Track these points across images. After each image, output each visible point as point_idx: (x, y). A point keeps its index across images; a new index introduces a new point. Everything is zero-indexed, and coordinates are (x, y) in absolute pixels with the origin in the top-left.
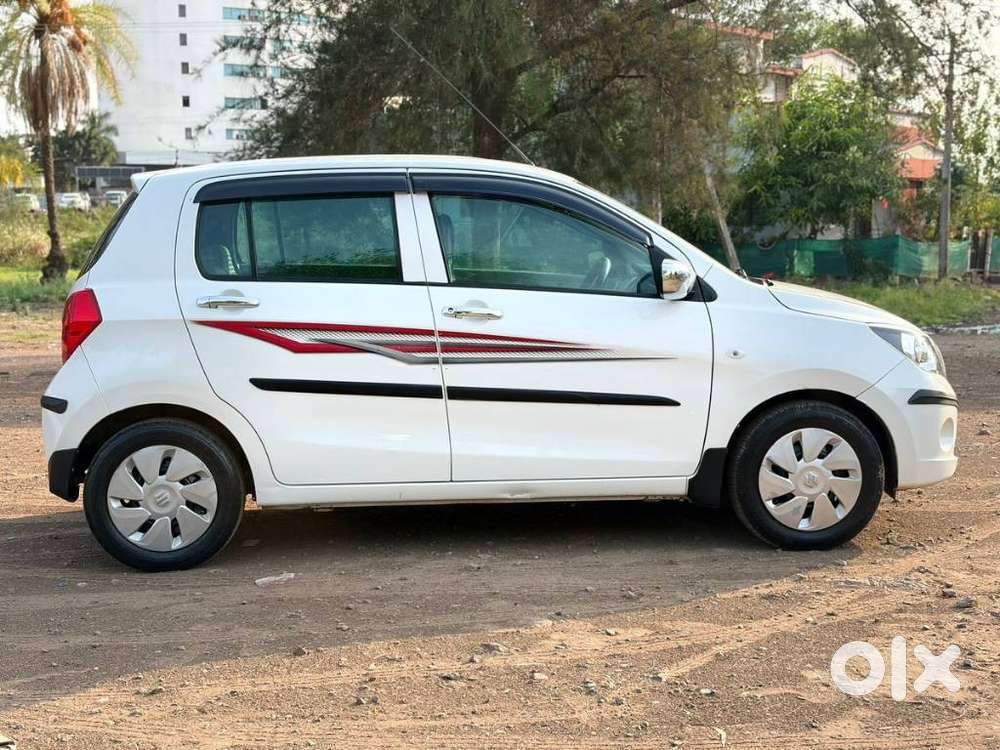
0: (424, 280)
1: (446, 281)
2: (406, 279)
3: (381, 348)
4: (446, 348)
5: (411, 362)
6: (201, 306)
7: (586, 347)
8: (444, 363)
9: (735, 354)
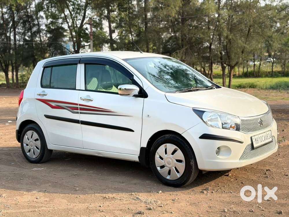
0: (80, 89)
1: (84, 89)
2: (76, 89)
3: (68, 108)
4: (81, 109)
5: (73, 113)
6: (38, 95)
7: (111, 111)
8: (80, 113)
9: (148, 116)
